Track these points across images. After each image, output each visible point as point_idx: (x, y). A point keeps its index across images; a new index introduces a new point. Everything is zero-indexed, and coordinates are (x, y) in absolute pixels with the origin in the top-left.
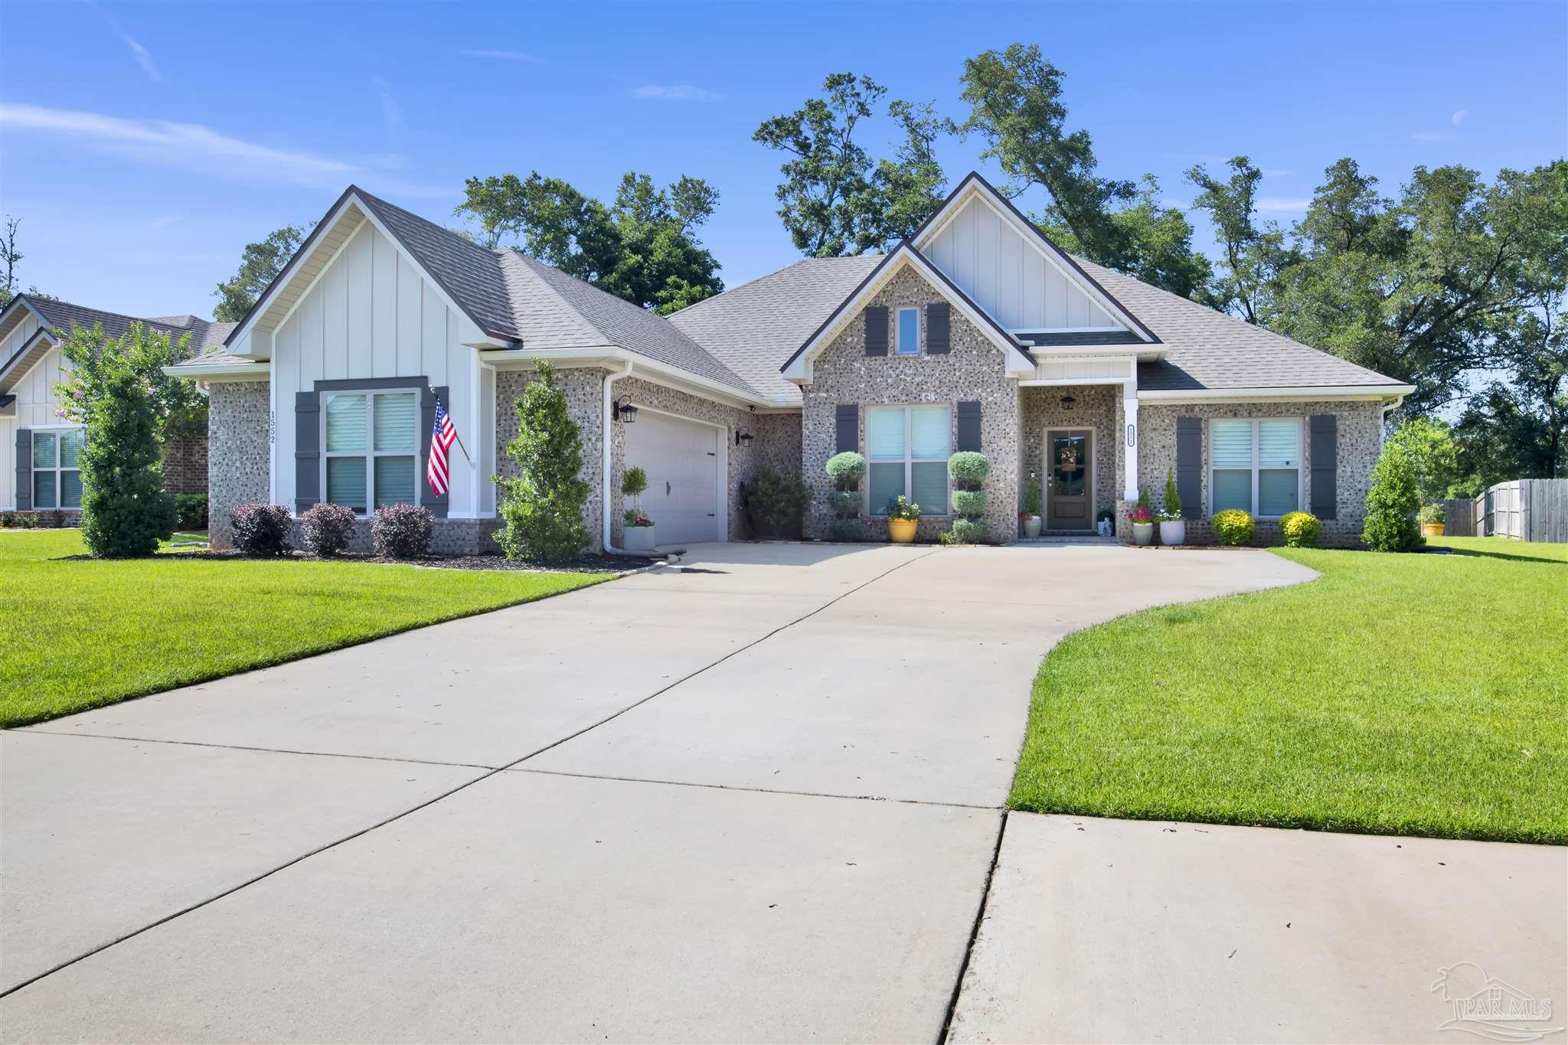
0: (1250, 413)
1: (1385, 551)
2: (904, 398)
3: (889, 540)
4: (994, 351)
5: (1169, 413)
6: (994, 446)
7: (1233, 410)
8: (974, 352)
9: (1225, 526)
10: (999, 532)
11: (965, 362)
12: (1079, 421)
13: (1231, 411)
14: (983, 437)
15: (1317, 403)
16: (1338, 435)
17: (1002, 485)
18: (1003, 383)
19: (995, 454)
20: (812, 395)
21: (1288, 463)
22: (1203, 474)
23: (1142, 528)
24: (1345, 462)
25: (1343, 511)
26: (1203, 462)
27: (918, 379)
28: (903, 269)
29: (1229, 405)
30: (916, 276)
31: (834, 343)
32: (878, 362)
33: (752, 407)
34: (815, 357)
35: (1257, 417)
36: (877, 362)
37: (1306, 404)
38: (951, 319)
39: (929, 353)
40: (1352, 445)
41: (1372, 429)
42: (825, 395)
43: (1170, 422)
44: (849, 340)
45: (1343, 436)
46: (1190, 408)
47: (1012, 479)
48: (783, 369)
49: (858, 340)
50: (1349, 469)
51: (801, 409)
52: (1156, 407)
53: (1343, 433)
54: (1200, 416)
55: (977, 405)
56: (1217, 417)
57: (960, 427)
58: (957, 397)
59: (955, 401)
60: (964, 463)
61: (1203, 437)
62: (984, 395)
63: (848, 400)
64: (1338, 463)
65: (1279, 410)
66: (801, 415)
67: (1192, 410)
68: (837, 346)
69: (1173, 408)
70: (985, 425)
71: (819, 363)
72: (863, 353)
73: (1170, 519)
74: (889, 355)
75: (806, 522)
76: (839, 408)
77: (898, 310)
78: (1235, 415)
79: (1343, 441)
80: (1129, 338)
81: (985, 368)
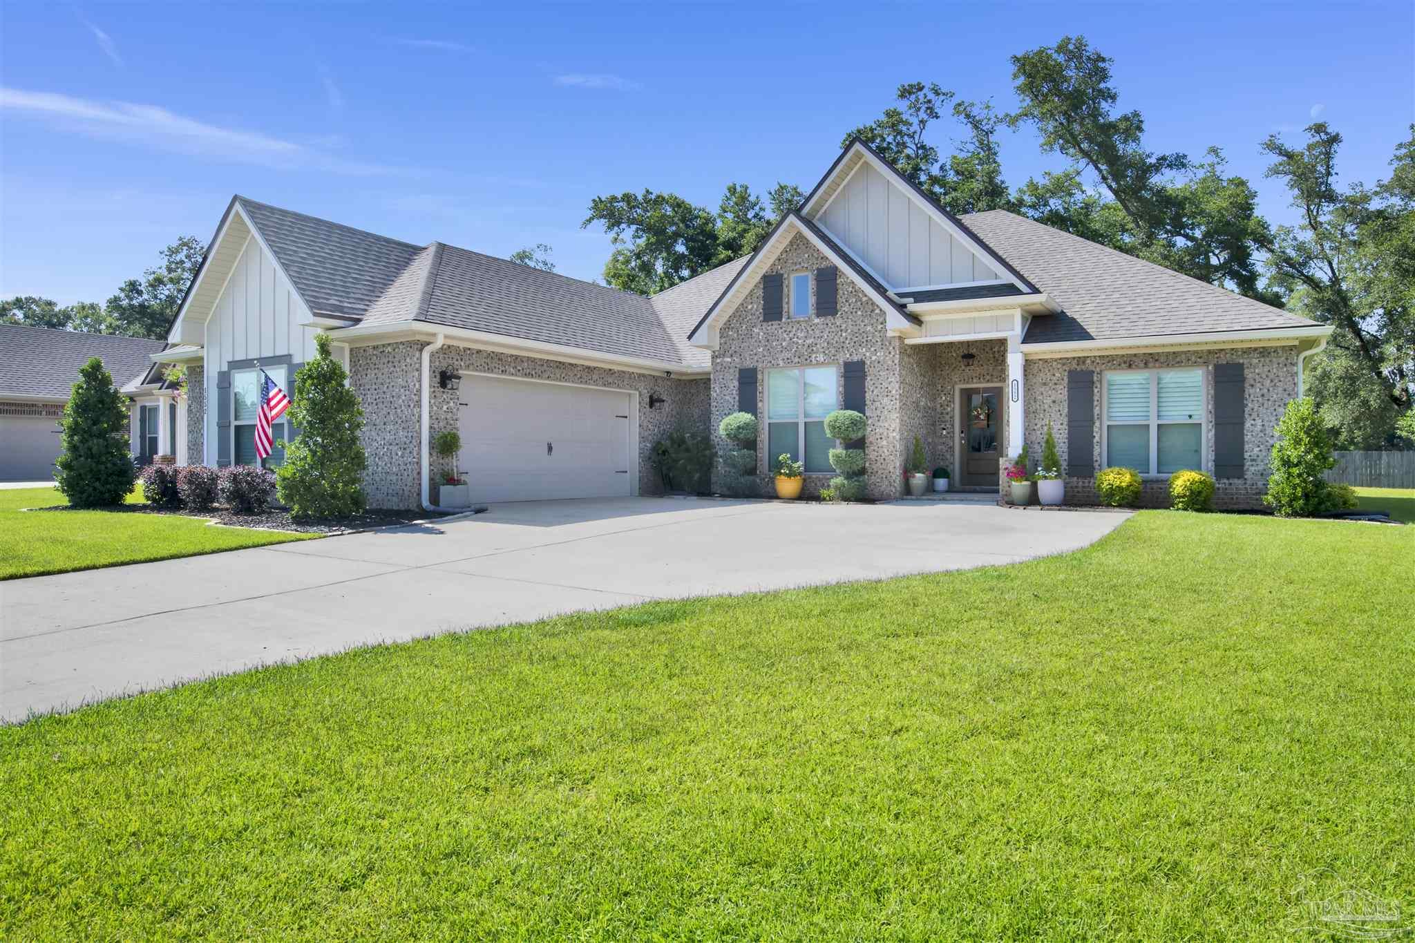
0: (1146, 364)
1: (1288, 515)
2: (797, 360)
3: (773, 496)
4: (877, 311)
5: (1059, 366)
6: (878, 404)
7: (1129, 362)
8: (859, 313)
10: (882, 489)
11: (850, 323)
12: (988, 377)
13: (1125, 362)
14: (867, 396)
15: (1222, 350)
16: (1247, 385)
17: (885, 443)
18: (885, 342)
19: (878, 412)
20: (718, 361)
21: (1190, 416)
22: (1096, 429)
23: (1019, 487)
24: (1254, 415)
25: (1253, 469)
26: (1096, 417)
27: (809, 341)
28: (795, 237)
29: (1123, 356)
30: (807, 243)
31: (737, 310)
32: (774, 327)
33: (668, 372)
34: (720, 324)
35: (1155, 367)
36: (773, 327)
37: (1209, 352)
38: (838, 281)
39: (818, 316)
40: (1263, 395)
41: (1286, 377)
42: (729, 360)
43: (1061, 375)
44: (750, 307)
45: (1252, 386)
46: (1082, 360)
47: (894, 437)
48: (690, 337)
49: (757, 307)
50: (1259, 422)
51: (710, 374)
52: (1046, 361)
53: (1252, 382)
54: (1092, 368)
55: (862, 363)
56: (1110, 369)
57: (846, 386)
58: (844, 357)
59: (841, 361)
61: (1096, 390)
62: (868, 354)
63: (748, 364)
64: (1246, 416)
65: (1178, 360)
66: (709, 379)
67: (1084, 362)
68: (739, 314)
69: (1064, 361)
70: (869, 383)
71: (723, 332)
72: (761, 318)
73: (1046, 478)
74: (784, 320)
75: (714, 479)
76: (740, 370)
77: (792, 276)
78: (1130, 366)
79: (1252, 391)
81: (869, 328)
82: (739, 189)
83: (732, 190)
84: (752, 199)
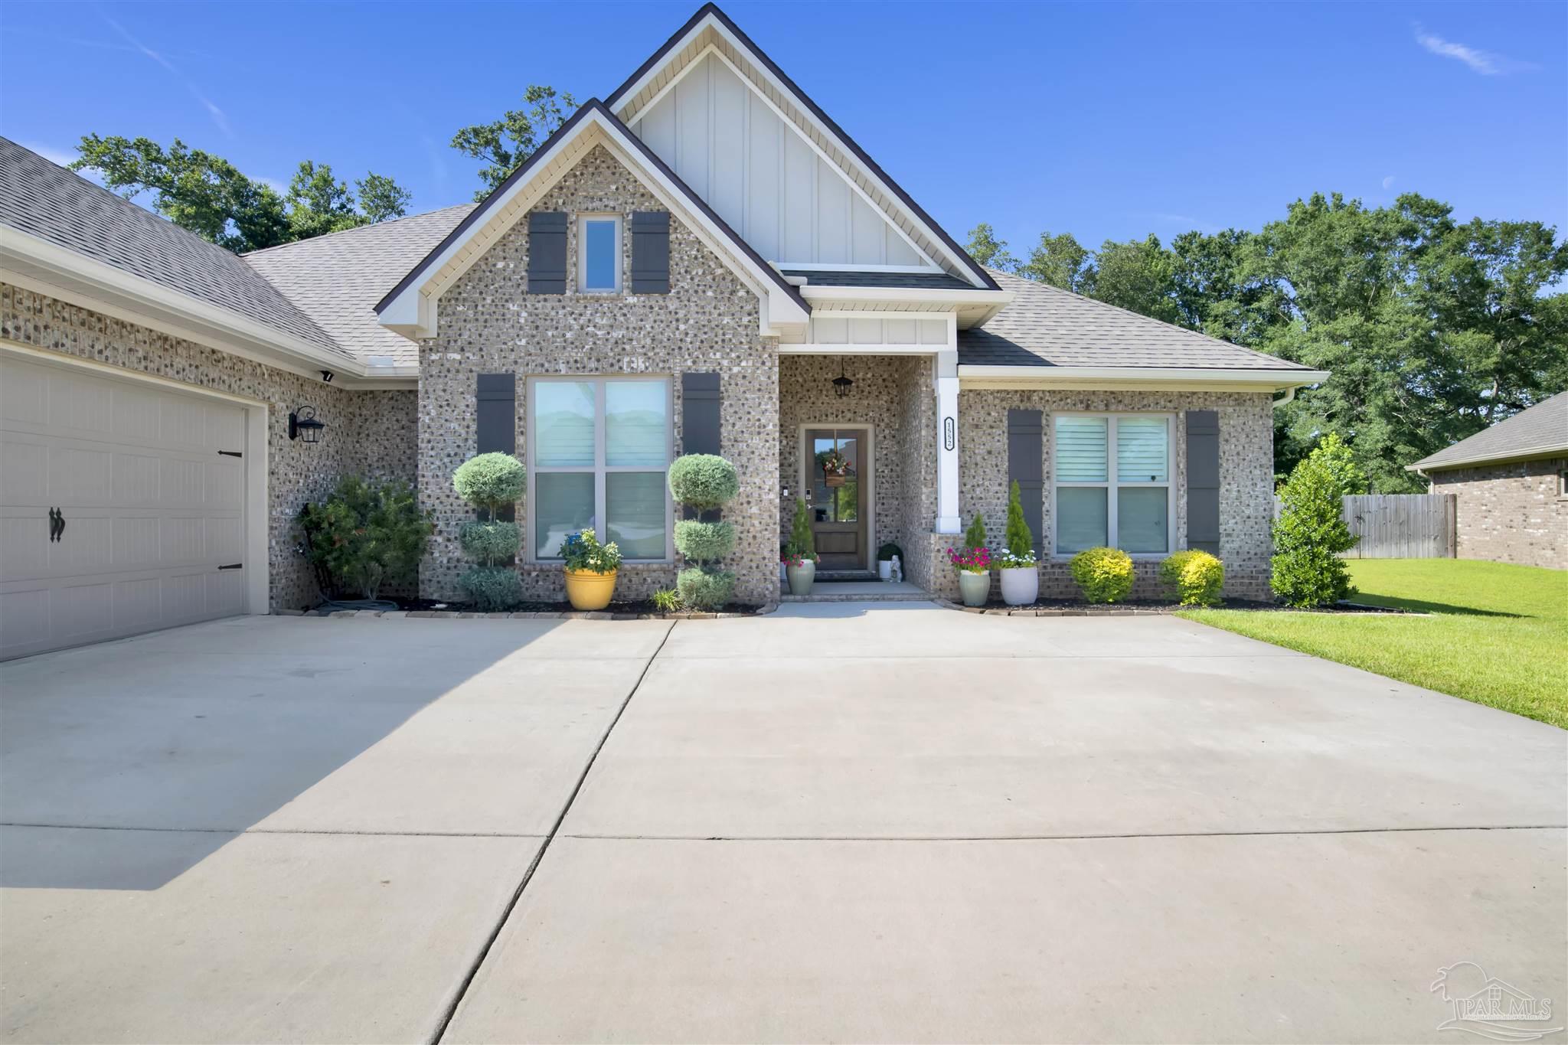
0: (1107, 405)
2: (593, 364)
3: (566, 607)
4: (742, 293)
5: (997, 401)
6: (742, 446)
7: (1085, 401)
8: (710, 293)
9: (1098, 574)
10: (751, 586)
11: (693, 309)
12: (849, 415)
13: (1082, 402)
14: (724, 432)
15: (1194, 393)
16: (1221, 440)
17: (755, 510)
18: (757, 345)
19: (744, 460)
20: (434, 357)
21: (1153, 478)
22: (1045, 493)
23: (975, 580)
24: (1230, 477)
25: (1227, 546)
26: (1045, 475)
27: (617, 334)
28: (592, 153)
29: (1079, 393)
30: (614, 166)
31: (475, 268)
32: (549, 305)
33: (326, 373)
34: (441, 291)
35: (1117, 411)
36: (547, 304)
37: (1181, 395)
38: (672, 237)
39: (635, 291)
40: (1238, 454)
41: (1262, 432)
42: (458, 357)
43: (998, 415)
44: (500, 265)
45: (1227, 441)
46: (1025, 395)
47: (771, 502)
48: (379, 308)
49: (515, 266)
50: (1234, 487)
51: (415, 381)
52: (978, 393)
53: (1227, 437)
54: (1039, 407)
55: (714, 378)
56: (1063, 410)
57: (686, 414)
58: (682, 364)
59: (677, 373)
60: (697, 473)
61: (1045, 439)
62: (725, 363)
63: (497, 365)
64: (1221, 479)
65: (1145, 402)
66: (415, 393)
67: (1029, 398)
68: (479, 275)
69: (1003, 395)
70: (726, 411)
71: (445, 305)
72: (524, 287)
73: (1019, 564)
74: (568, 293)
75: (424, 574)
76: (482, 379)
77: (585, 220)
78: (1088, 407)
79: (1227, 448)
80: (950, 280)
81: (726, 320)
82: (317, 169)
83: (307, 170)
84: (337, 185)
